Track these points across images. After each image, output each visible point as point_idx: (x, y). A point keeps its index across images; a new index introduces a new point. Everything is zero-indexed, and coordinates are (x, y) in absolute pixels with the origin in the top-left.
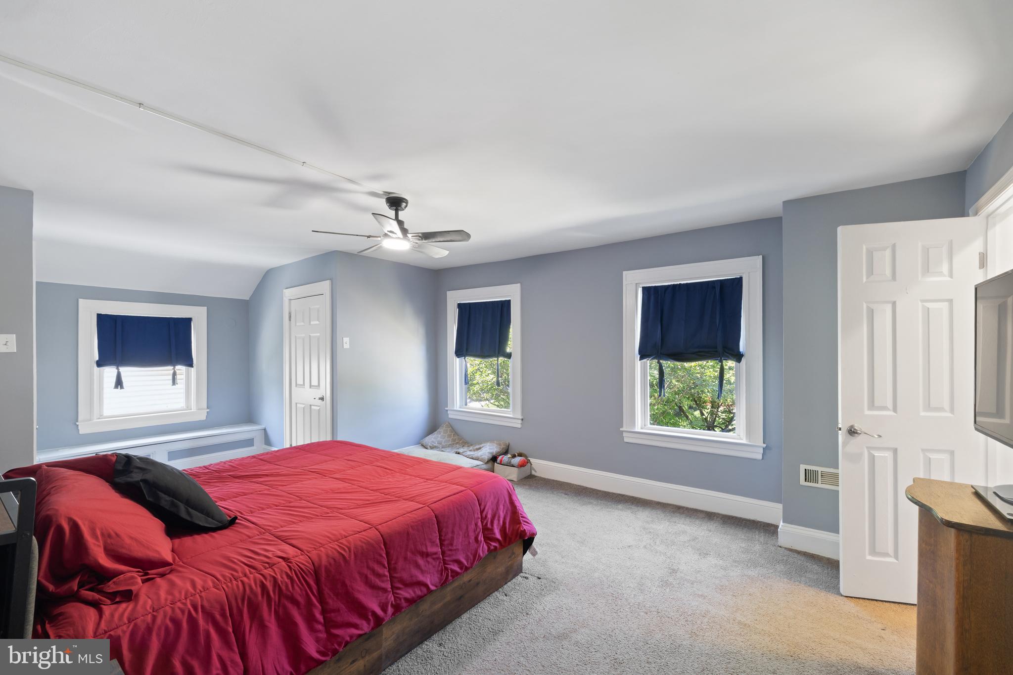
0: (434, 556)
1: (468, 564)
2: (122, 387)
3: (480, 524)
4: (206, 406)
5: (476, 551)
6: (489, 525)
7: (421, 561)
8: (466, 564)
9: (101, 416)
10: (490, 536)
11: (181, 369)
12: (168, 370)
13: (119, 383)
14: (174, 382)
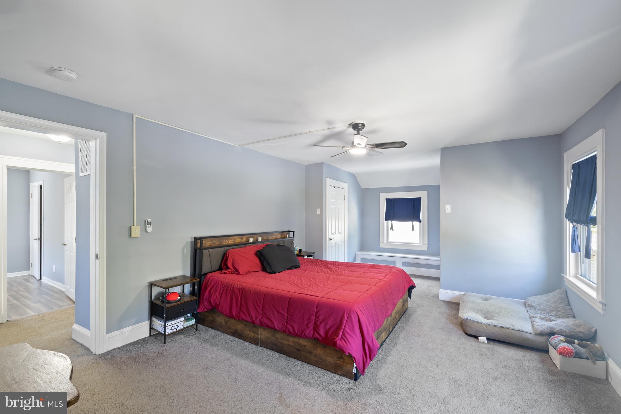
0: (282, 316)
1: (298, 333)
2: (393, 230)
3: (313, 318)
4: (427, 244)
5: (304, 330)
6: (318, 323)
7: (275, 313)
8: (297, 332)
9: (388, 241)
10: (316, 328)
11: (416, 224)
12: (409, 224)
13: (392, 228)
14: (413, 230)
